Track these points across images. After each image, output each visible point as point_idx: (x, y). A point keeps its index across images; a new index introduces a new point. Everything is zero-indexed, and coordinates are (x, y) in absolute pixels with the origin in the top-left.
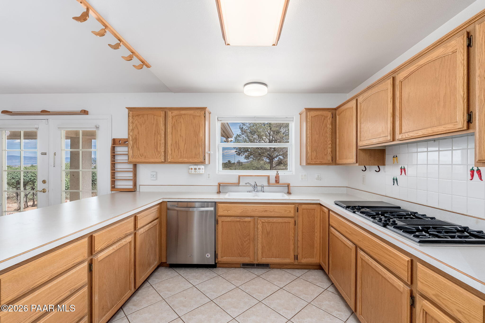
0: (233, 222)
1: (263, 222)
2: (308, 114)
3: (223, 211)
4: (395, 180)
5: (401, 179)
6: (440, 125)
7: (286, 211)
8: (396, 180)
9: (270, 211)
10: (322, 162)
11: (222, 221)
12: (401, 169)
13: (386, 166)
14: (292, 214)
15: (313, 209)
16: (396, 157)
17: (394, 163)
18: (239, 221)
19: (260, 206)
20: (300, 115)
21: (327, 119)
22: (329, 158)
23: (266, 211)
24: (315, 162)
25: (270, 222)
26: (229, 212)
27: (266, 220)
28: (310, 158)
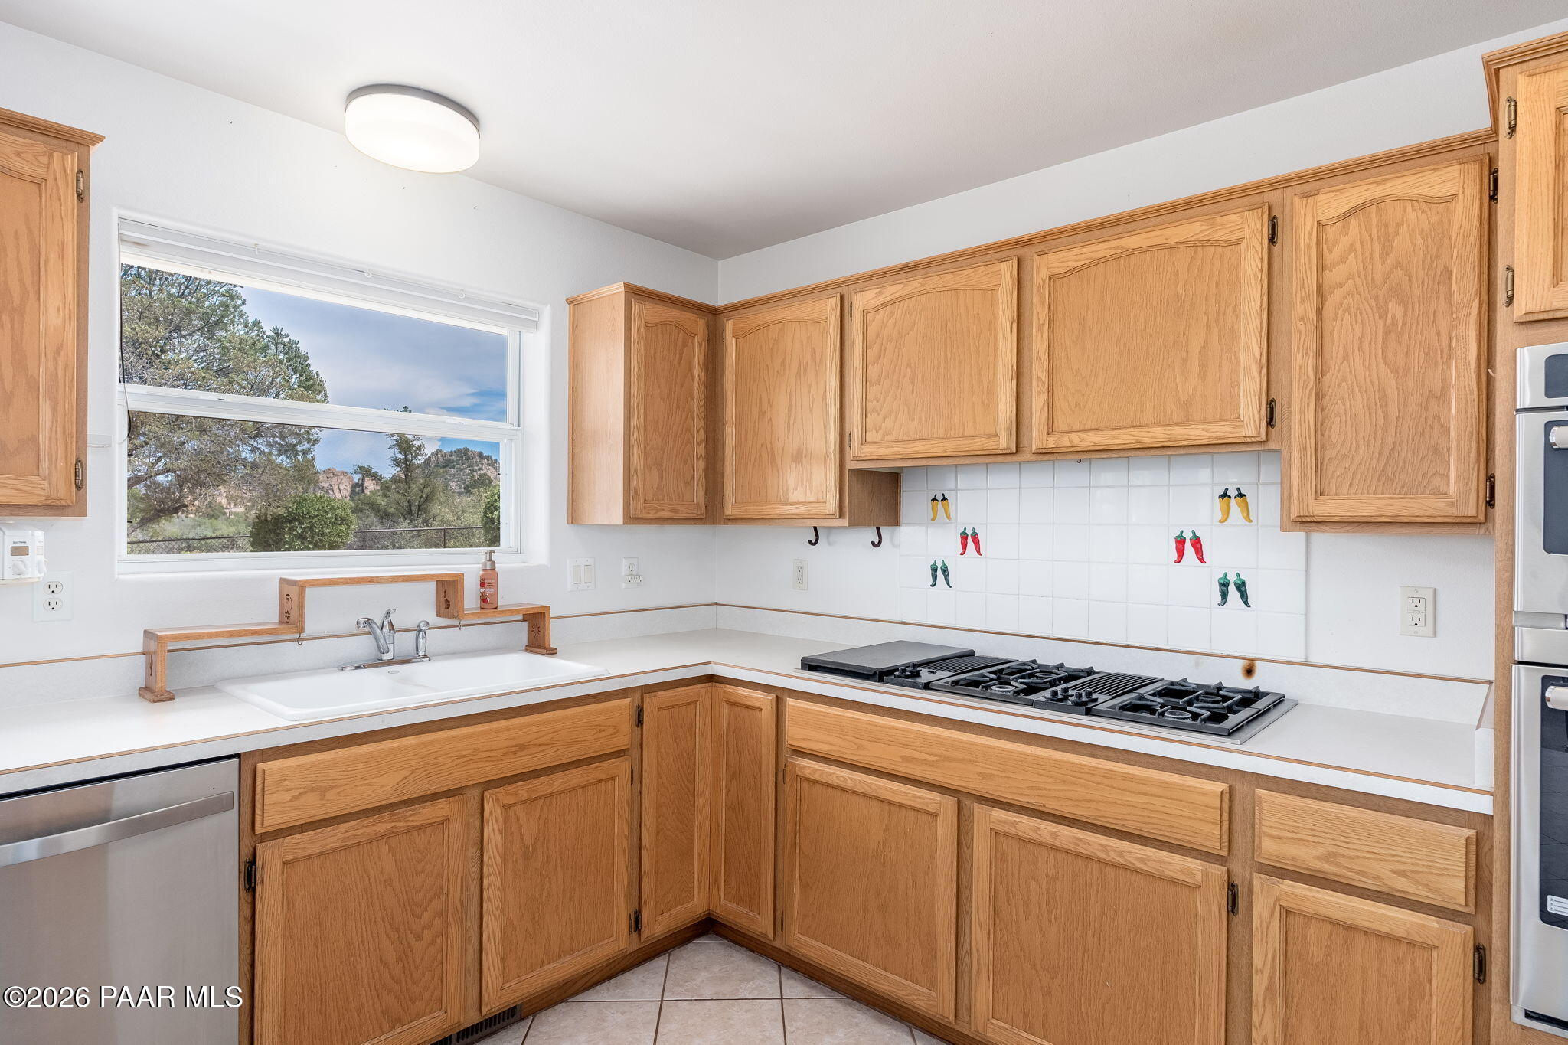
0: (352, 846)
1: (506, 807)
2: (635, 309)
3: (294, 799)
4: (939, 573)
5: (963, 566)
6: (1189, 421)
7: (601, 731)
8: (945, 571)
9: (540, 745)
10: (676, 511)
11: (286, 863)
12: (964, 537)
13: (903, 528)
14: (621, 741)
15: (691, 703)
16: (944, 499)
17: (933, 519)
18: (386, 836)
19: (497, 731)
20: (567, 308)
21: (693, 344)
22: (698, 495)
23: (522, 747)
24: (658, 510)
25: (535, 799)
26: (330, 795)
27: (522, 790)
28: (640, 493)
